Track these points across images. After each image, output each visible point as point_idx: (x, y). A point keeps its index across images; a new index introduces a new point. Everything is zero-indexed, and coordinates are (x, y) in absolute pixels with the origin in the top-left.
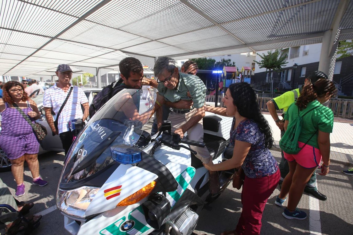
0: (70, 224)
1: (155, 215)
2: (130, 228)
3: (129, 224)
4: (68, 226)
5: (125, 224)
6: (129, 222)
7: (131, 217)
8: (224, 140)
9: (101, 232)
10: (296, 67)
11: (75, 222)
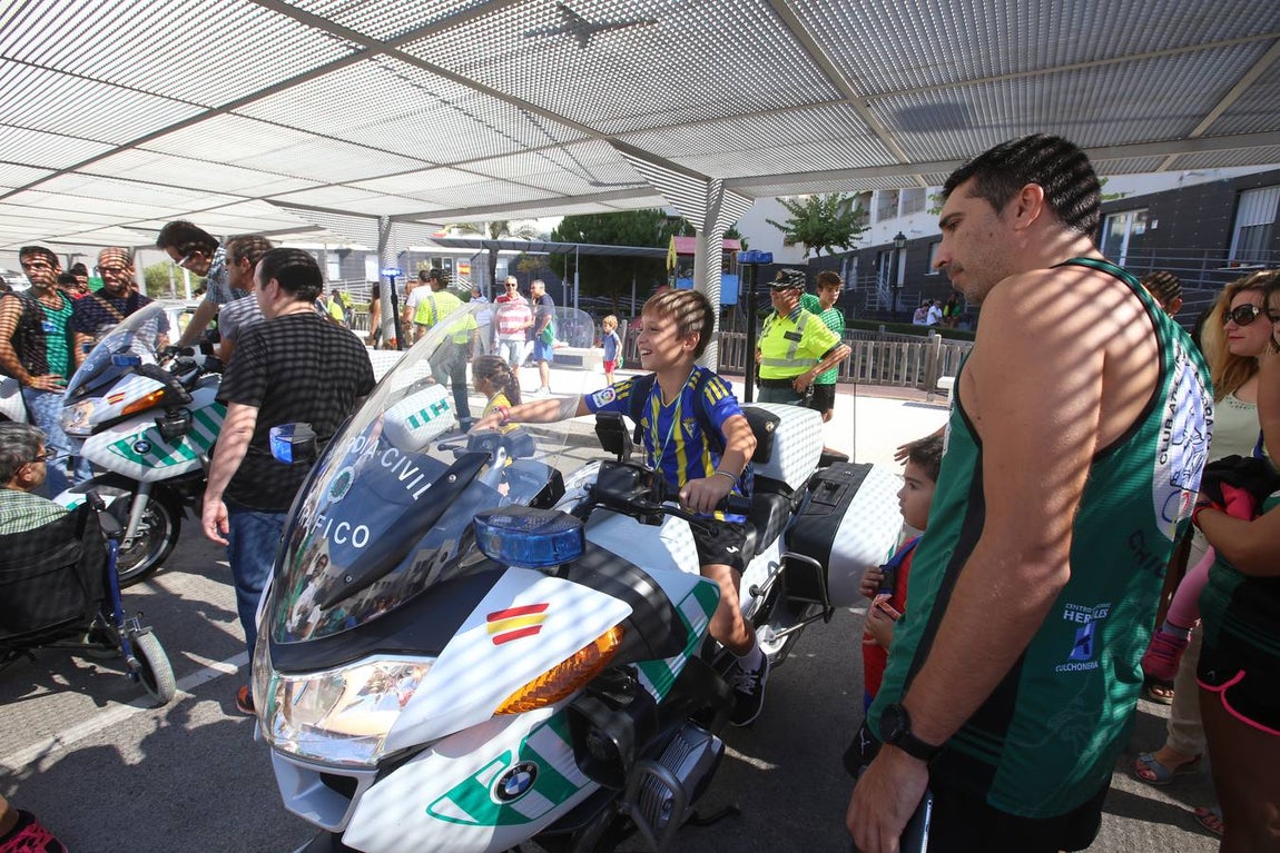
0: (304, 794)
1: (615, 741)
2: (524, 788)
3: (523, 777)
4: (300, 799)
5: (509, 775)
6: (522, 768)
7: (526, 751)
8: (788, 489)
9: (434, 809)
10: (902, 243)
11: (320, 784)
